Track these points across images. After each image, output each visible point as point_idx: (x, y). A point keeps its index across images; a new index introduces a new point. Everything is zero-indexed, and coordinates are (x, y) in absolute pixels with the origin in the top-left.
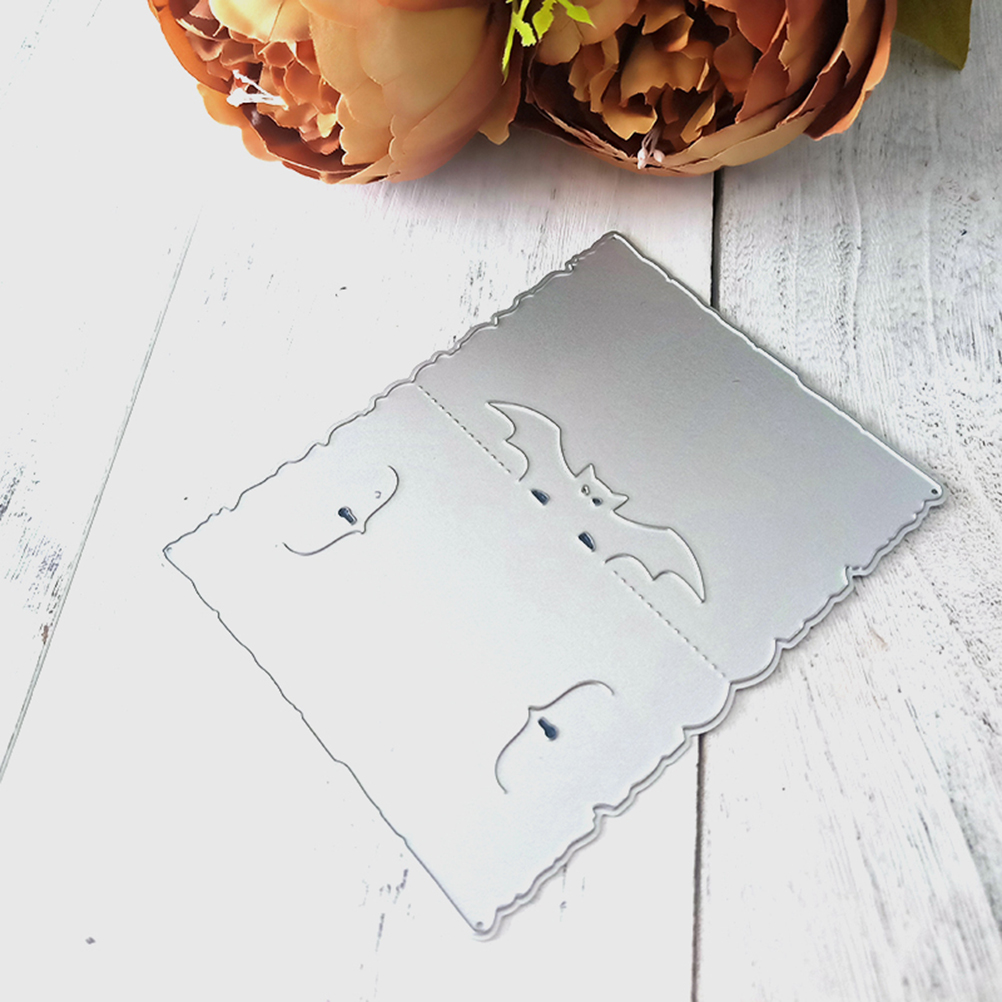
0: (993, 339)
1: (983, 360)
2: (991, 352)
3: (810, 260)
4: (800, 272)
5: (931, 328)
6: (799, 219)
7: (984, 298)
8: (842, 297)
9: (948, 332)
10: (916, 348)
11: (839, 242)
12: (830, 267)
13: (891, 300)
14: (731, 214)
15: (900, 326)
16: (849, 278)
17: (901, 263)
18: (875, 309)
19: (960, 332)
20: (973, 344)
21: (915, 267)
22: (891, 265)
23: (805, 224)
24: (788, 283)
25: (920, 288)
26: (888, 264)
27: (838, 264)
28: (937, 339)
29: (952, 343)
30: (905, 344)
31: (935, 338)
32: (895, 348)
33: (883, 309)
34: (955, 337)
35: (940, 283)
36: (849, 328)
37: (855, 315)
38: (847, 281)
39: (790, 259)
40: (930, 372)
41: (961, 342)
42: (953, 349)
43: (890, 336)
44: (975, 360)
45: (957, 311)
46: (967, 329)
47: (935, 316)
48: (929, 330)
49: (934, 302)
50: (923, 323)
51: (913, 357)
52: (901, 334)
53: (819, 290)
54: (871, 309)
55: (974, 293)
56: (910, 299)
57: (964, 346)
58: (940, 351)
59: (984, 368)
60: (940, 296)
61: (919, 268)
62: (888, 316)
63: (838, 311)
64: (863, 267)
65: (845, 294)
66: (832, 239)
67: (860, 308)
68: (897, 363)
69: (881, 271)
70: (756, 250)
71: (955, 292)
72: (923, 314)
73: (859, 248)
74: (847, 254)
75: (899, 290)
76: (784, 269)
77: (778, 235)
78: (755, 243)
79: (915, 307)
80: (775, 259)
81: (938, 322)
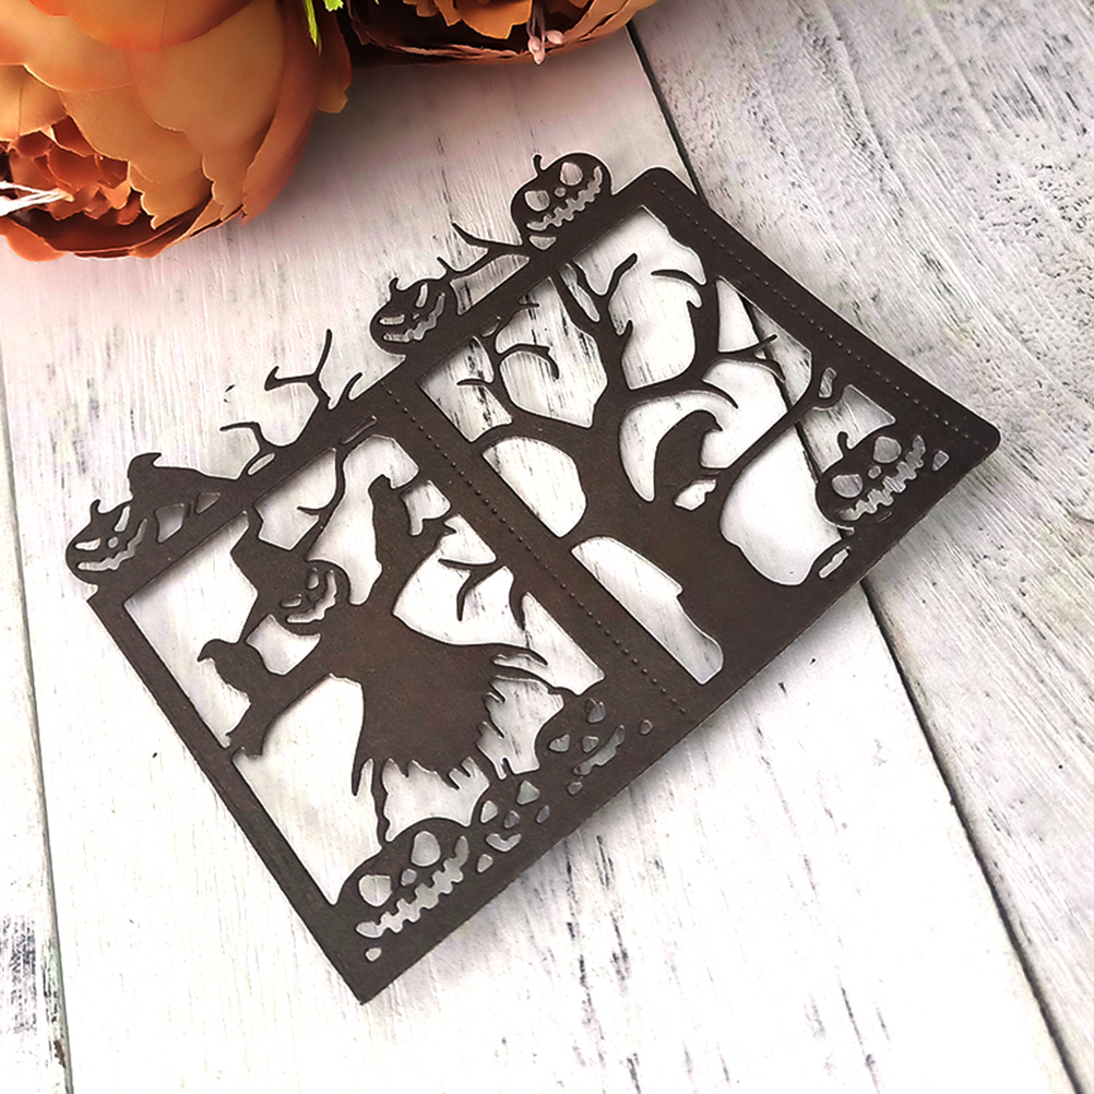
0: (1054, 80)
1: (1052, 111)
2: (1058, 99)
3: (787, 81)
4: (782, 101)
5: (972, 101)
6: (749, 35)
7: (1019, 34)
8: (848, 111)
9: (996, 97)
10: (965, 134)
11: (812, 42)
12: (814, 79)
13: (909, 87)
14: (663, 66)
15: (934, 116)
16: (845, 82)
17: (899, 36)
18: (895, 108)
19: (1009, 90)
20: (1033, 98)
21: (918, 32)
22: (888, 45)
23: (760, 37)
24: (773, 123)
25: (936, 55)
26: (884, 42)
27: (824, 70)
28: (987, 111)
29: (1005, 108)
30: (951, 135)
31: (983, 112)
32: (939, 144)
33: (904, 104)
34: (1006, 99)
35: (957, 38)
36: (874, 145)
37: (873, 126)
38: (845, 87)
39: (762, 92)
40: (997, 157)
41: (1016, 101)
42: (1011, 116)
43: (927, 133)
44: (1043, 117)
45: (994, 66)
46: (1016, 83)
47: (970, 83)
48: (971, 104)
49: (962, 66)
50: (960, 99)
51: (969, 148)
52: (941, 126)
53: (814, 115)
54: (890, 110)
55: (1004, 34)
56: (931, 76)
57: (1022, 106)
58: (997, 126)
59: (1059, 122)
60: (965, 55)
61: (923, 31)
62: (913, 109)
63: (850, 130)
64: (855, 61)
65: (849, 106)
66: (801, 41)
67: (876, 114)
68: (951, 164)
69: (879, 56)
70: (714, 98)
71: (980, 43)
72: (955, 87)
73: (839, 39)
74: (828, 52)
75: (911, 70)
76: (759, 107)
77: (732, 67)
78: (709, 90)
79: (941, 82)
80: (743, 99)
81: (976, 88)
